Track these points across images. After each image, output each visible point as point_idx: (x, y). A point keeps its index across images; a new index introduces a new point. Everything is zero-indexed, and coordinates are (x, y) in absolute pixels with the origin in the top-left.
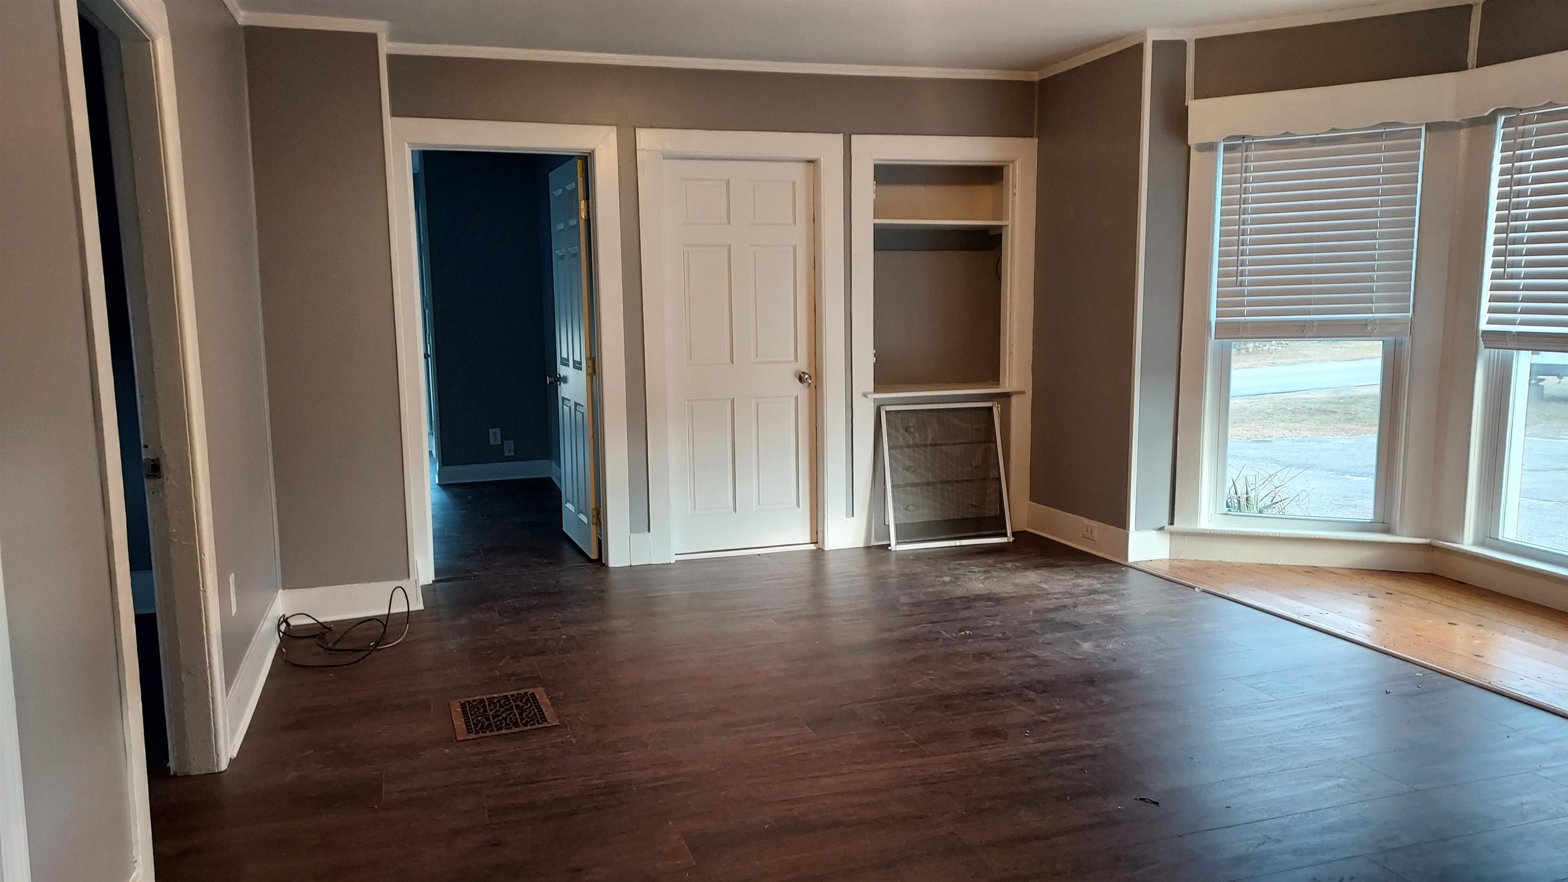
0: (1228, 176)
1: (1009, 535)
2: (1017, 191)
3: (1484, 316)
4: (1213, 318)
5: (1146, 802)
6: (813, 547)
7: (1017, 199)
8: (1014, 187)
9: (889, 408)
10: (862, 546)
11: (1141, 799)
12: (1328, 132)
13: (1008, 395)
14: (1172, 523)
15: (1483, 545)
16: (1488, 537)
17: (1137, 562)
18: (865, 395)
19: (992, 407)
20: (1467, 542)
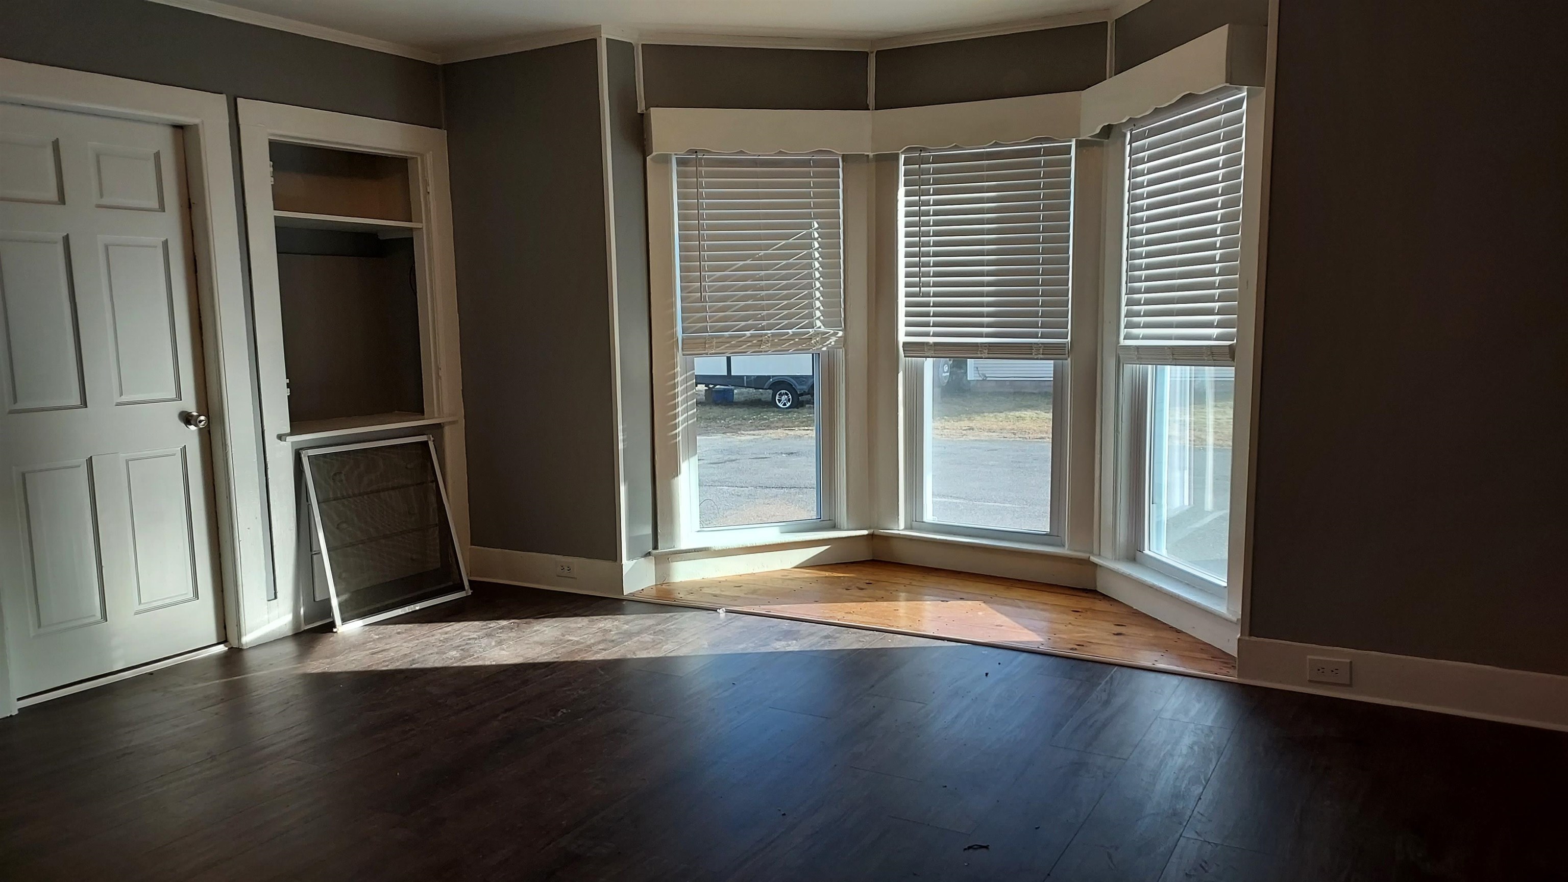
0: (682, 190)
1: (466, 589)
2: (430, 189)
3: (902, 329)
4: (680, 335)
5: (975, 849)
6: (221, 648)
7: (431, 197)
8: (426, 184)
9: (312, 452)
10: (290, 634)
11: (970, 848)
12: (776, 154)
13: (439, 426)
14: (655, 547)
15: (911, 528)
16: (915, 520)
17: (633, 594)
18: (280, 437)
19: (427, 441)
20: (900, 528)
